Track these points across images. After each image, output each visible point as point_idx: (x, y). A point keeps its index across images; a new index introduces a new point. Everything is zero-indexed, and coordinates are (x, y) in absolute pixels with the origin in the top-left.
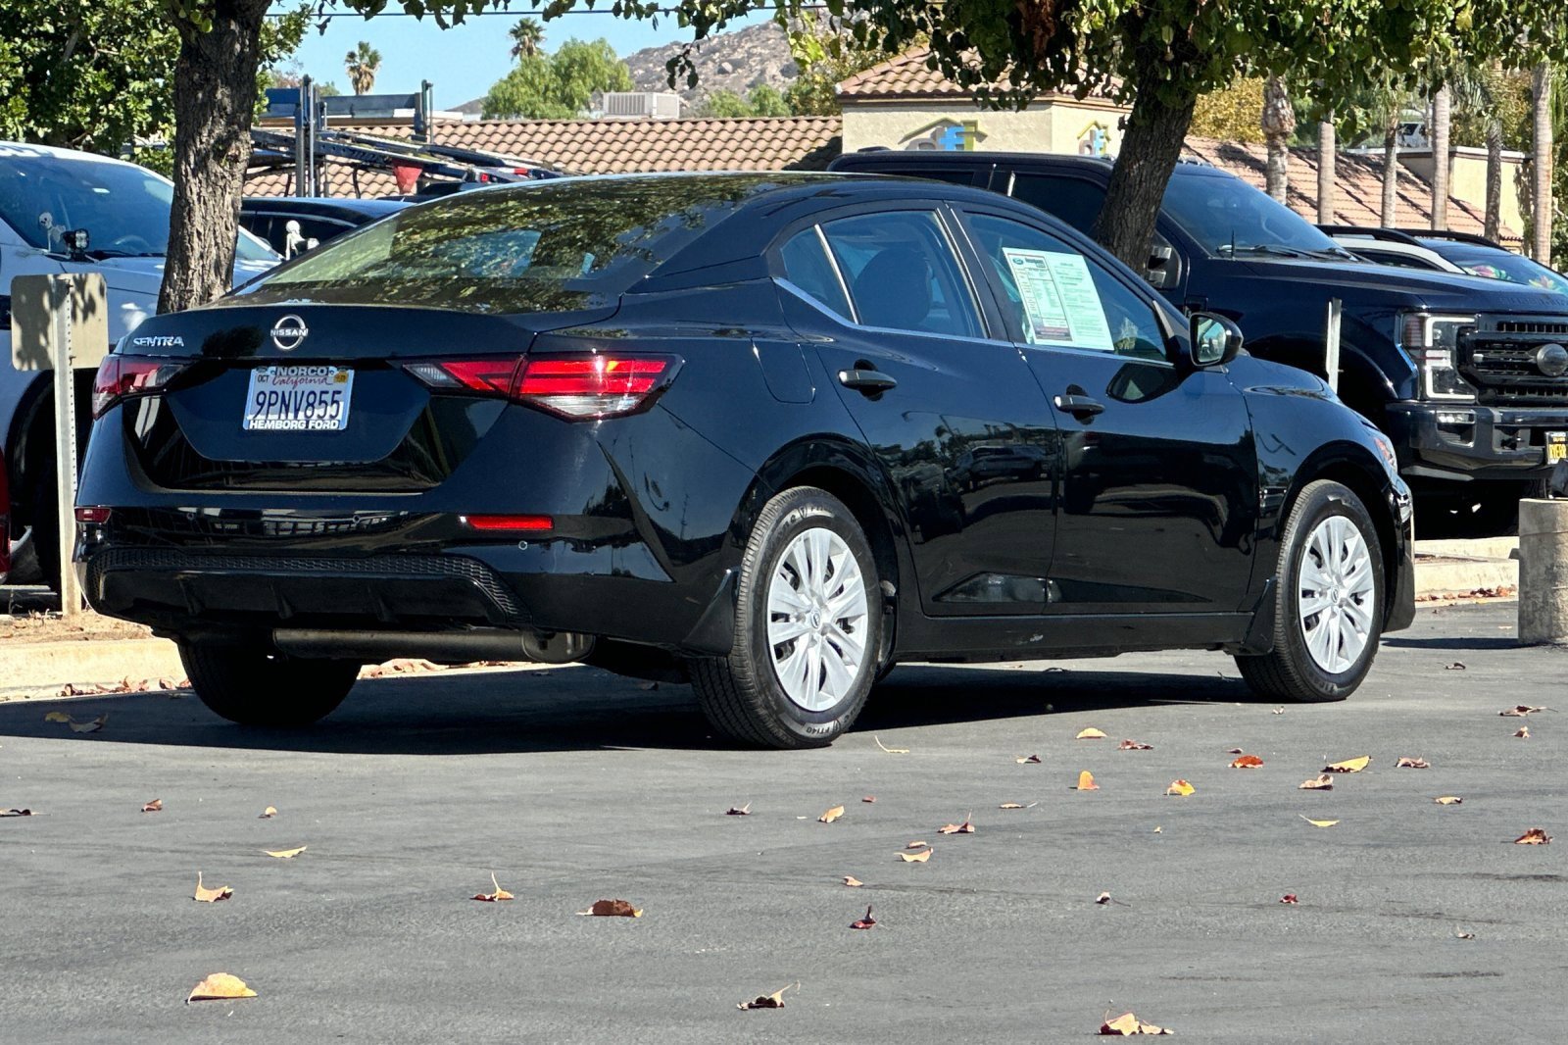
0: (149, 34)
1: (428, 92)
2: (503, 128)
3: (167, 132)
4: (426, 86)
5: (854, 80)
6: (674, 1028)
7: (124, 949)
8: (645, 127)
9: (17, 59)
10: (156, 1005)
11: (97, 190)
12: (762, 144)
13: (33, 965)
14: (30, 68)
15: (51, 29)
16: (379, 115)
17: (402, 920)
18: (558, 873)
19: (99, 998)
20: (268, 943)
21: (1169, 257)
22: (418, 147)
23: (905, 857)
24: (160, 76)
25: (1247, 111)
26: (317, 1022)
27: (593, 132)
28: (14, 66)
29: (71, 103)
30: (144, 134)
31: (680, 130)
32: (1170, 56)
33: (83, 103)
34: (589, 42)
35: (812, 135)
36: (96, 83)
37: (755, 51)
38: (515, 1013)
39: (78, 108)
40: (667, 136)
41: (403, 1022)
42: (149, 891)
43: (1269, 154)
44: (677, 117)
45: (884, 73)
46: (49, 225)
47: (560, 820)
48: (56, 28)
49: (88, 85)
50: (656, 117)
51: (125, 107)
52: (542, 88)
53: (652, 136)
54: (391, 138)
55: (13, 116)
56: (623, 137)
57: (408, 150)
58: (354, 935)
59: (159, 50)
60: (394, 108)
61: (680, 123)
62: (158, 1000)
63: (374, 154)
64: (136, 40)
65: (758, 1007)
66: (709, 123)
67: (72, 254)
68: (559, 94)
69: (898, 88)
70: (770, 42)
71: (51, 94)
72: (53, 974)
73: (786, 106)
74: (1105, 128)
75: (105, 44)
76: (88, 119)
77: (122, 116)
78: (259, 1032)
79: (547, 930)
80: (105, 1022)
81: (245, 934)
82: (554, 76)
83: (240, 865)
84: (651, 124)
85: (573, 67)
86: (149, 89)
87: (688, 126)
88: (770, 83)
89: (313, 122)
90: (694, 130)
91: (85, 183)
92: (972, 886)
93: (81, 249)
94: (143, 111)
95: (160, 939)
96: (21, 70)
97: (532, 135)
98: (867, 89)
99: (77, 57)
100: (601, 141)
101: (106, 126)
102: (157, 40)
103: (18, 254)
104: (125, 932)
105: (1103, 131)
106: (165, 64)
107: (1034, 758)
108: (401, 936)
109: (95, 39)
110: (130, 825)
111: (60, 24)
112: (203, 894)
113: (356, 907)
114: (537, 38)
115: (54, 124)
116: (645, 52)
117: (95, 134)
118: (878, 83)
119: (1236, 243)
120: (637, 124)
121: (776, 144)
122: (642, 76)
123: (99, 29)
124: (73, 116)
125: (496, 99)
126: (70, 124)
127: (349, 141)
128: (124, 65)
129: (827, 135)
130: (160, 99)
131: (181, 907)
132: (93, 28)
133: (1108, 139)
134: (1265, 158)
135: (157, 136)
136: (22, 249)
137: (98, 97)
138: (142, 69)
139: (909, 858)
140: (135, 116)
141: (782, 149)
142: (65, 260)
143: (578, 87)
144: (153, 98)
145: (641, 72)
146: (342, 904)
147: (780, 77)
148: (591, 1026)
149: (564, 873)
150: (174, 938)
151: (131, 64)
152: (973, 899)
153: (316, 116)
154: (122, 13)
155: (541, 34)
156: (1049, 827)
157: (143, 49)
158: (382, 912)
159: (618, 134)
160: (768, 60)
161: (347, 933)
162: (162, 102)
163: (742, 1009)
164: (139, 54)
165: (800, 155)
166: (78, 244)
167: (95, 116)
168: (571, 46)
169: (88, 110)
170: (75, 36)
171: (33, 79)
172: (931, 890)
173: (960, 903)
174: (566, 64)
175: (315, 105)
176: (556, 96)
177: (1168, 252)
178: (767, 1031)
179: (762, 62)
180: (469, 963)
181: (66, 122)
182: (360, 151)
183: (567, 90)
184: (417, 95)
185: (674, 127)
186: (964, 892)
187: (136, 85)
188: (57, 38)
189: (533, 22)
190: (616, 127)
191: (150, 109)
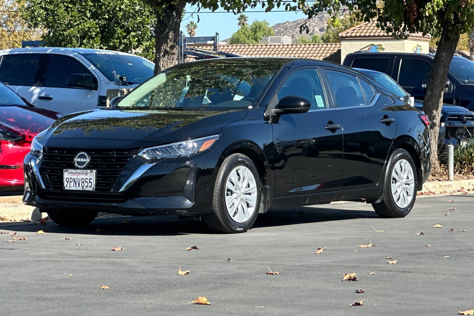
0: (136, 18)
1: (218, 36)
2: (238, 47)
3: (142, 48)
4: (217, 34)
5: (345, 32)
6: (331, 311)
7: (161, 288)
8: (281, 47)
9: (97, 26)
10: (174, 304)
11: (129, 64)
12: (317, 52)
13: (135, 293)
14: (101, 29)
15: (107, 17)
16: (203, 43)
17: (242, 280)
18: (286, 267)
19: (156, 302)
20: (203, 287)
21: (449, 84)
22: (215, 52)
23: (389, 262)
24: (139, 31)
25: (462, 41)
26: (223, 310)
27: (266, 48)
28: (96, 28)
29: (113, 39)
30: (134, 48)
31: (292, 47)
32: (453, 23)
33: (117, 39)
34: (261, 21)
35: (332, 49)
36: (121, 33)
37: (311, 24)
38: (282, 307)
39: (115, 40)
40: (288, 49)
41: (249, 310)
42: (164, 272)
43: (470, 54)
44: (291, 43)
45: (354, 30)
46: (115, 74)
47: (283, 251)
48: (109, 17)
49: (118, 34)
50: (284, 44)
51: (129, 40)
52: (248, 35)
53: (284, 49)
54: (208, 50)
55: (96, 43)
56: (275, 50)
57: (212, 53)
58: (228, 285)
59: (140, 23)
60: (207, 41)
61: (292, 45)
62: (174, 303)
63: (202, 55)
64: (133, 20)
65: (355, 305)
66: (301, 45)
67: (122, 83)
68: (253, 37)
69: (358, 35)
70: (316, 21)
71: (107, 36)
72: (141, 295)
73: (322, 41)
74: (421, 46)
75: (124, 21)
76: (118, 44)
77: (128, 43)
78: (207, 312)
79: (286, 283)
80: (160, 309)
81: (196, 284)
82: (251, 31)
83: (189, 264)
84: (283, 45)
85: (257, 28)
86: (136, 35)
87: (294, 46)
88: (316, 34)
89: (183, 45)
90: (296, 47)
91: (125, 62)
92: (411, 270)
93: (125, 82)
94: (135, 41)
95: (171, 285)
96: (98, 29)
97: (247, 49)
98: (349, 35)
99: (115, 25)
100: (268, 51)
101: (124, 46)
102: (139, 20)
103: (106, 83)
104: (160, 283)
105: (420, 47)
106: (142, 27)
107: (422, 233)
108: (243, 285)
109: (121, 20)
110: (154, 252)
111: (110, 15)
112: (181, 273)
113: (227, 276)
114: (246, 20)
115: (108, 45)
116: (278, 24)
117: (120, 48)
118: (352, 33)
119: (469, 80)
120: (279, 46)
121: (321, 52)
122: (277, 32)
123: (122, 17)
124: (114, 43)
125: (234, 38)
126: (113, 45)
127: (194, 51)
128: (129, 28)
129: (337, 49)
130: (140, 38)
131: (175, 276)
132: (120, 17)
133: (421, 50)
134: (469, 55)
135: (139, 49)
136: (107, 82)
137: (121, 37)
138: (135, 29)
139: (390, 262)
140: (132, 43)
141: (323, 53)
142: (120, 85)
143: (259, 35)
144: (138, 37)
145: (277, 30)
146: (223, 275)
147: (319, 32)
148: (306, 311)
149: (288, 266)
150: (175, 285)
151: (131, 27)
152: (412, 274)
153: (184, 43)
154: (129, 12)
155: (247, 19)
156: (431, 253)
157: (135, 22)
158: (235, 278)
159: (273, 49)
160: (315, 27)
161: (226, 284)
162: (141, 39)
163: (350, 306)
164: (134, 24)
165: (328, 55)
166: (124, 80)
167: (121, 43)
168: (256, 22)
169: (118, 41)
170: (114, 19)
171: (102, 32)
172: (399, 271)
173: (409, 275)
174: (254, 28)
175: (184, 40)
176: (252, 37)
177: (448, 83)
178: (359, 312)
179: (313, 27)
180: (265, 293)
181: (112, 45)
182: (197, 54)
183: (255, 36)
184: (214, 36)
185: (290, 46)
186: (409, 272)
187: (133, 34)
188: (110, 20)
189: (245, 15)
190: (273, 47)
191: (137, 41)
